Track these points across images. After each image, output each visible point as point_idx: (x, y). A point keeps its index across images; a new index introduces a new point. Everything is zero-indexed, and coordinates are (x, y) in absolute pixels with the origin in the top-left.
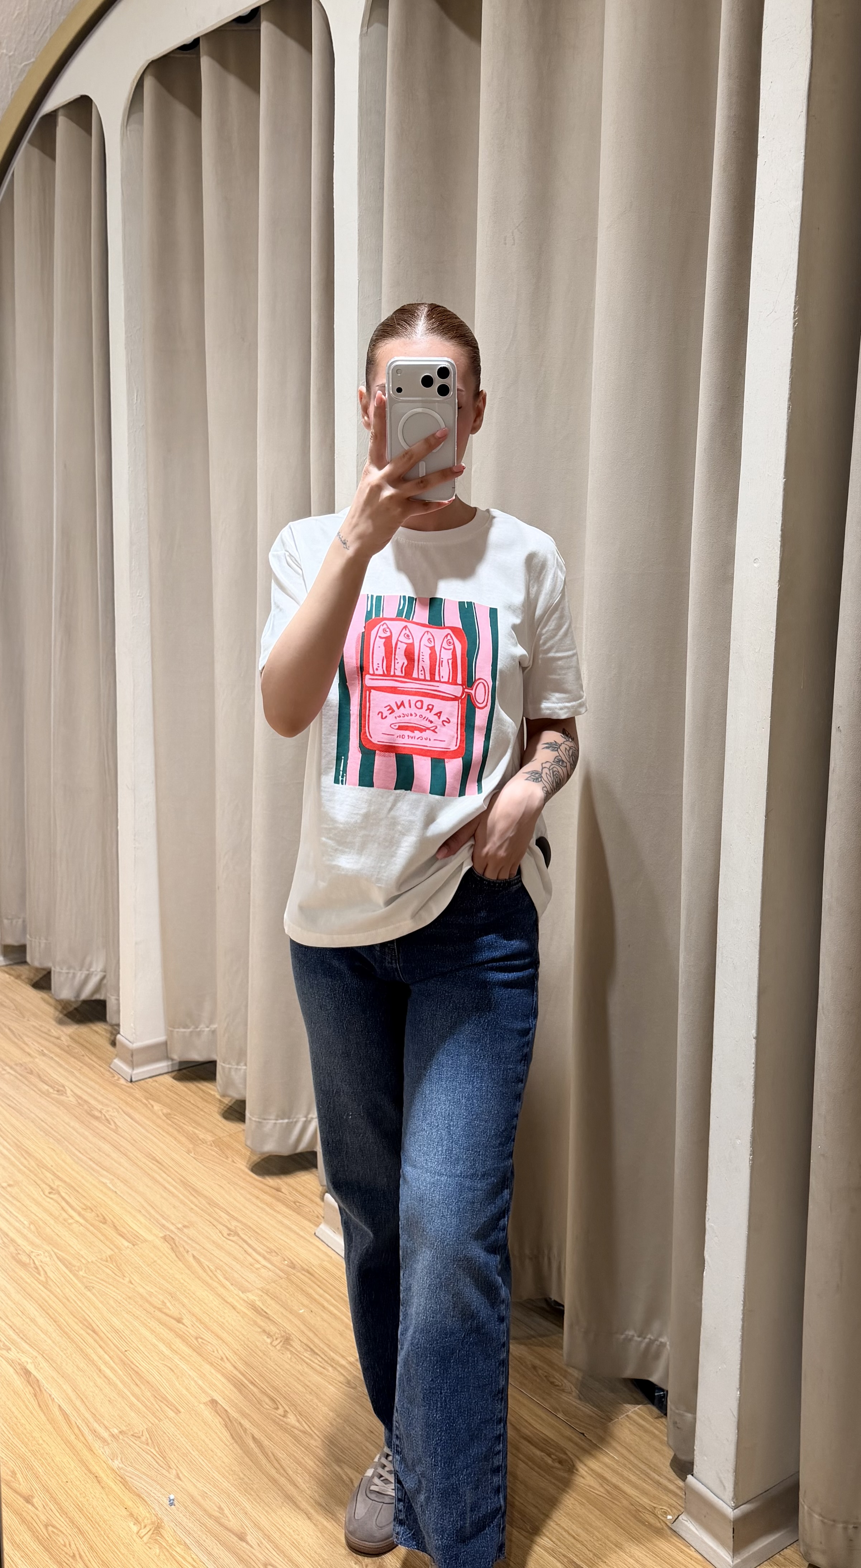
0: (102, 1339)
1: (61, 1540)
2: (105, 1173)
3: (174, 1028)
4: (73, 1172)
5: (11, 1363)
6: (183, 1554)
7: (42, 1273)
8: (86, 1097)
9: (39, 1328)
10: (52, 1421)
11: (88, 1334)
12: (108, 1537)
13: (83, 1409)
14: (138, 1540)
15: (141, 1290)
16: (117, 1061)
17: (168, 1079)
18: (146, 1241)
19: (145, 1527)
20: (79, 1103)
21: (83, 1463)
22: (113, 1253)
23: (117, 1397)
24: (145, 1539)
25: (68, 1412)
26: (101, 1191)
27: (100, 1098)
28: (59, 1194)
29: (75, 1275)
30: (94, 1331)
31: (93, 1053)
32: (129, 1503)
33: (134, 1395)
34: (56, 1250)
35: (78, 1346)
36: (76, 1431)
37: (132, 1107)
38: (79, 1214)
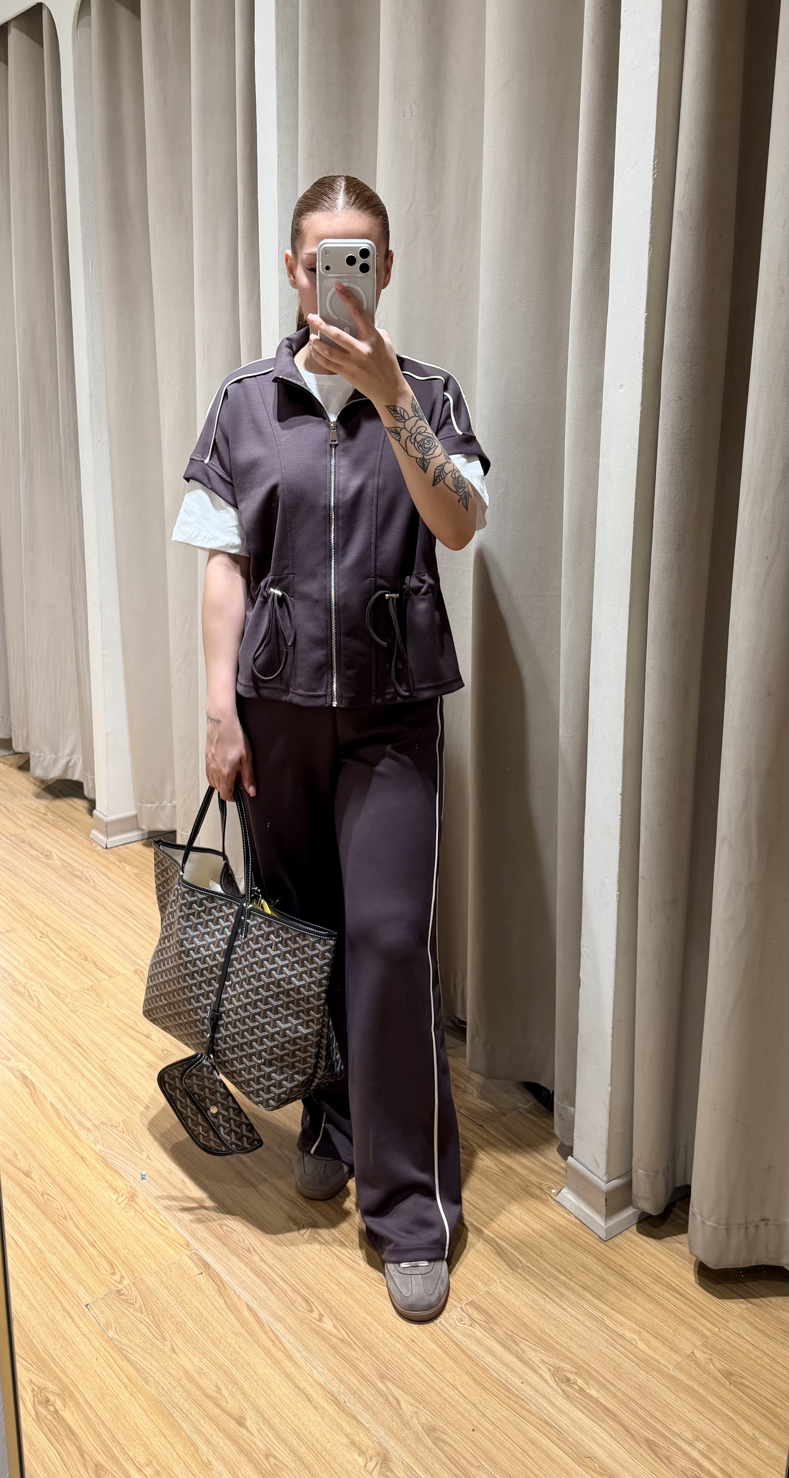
0: (84, 1051)
1: (54, 1205)
2: (85, 920)
3: (142, 803)
4: (59, 921)
5: (11, 1070)
6: (152, 1215)
7: (35, 1000)
8: (69, 860)
9: (34, 1042)
10: (45, 1114)
11: (74, 1047)
12: (93, 1203)
13: (70, 1105)
14: (117, 1206)
15: (116, 1013)
16: (94, 832)
17: (139, 846)
18: (120, 974)
19: (122, 1195)
20: (64, 866)
21: (72, 1147)
22: (93, 983)
23: (97, 1096)
24: (123, 1205)
25: (58, 1107)
26: (84, 935)
27: (81, 861)
28: (48, 937)
29: (62, 1001)
30: (78, 1045)
31: (74, 826)
32: (110, 1178)
33: (112, 1094)
34: (46, 982)
35: (65, 1057)
36: (65, 1122)
37: (107, 868)
38: (65, 953)
